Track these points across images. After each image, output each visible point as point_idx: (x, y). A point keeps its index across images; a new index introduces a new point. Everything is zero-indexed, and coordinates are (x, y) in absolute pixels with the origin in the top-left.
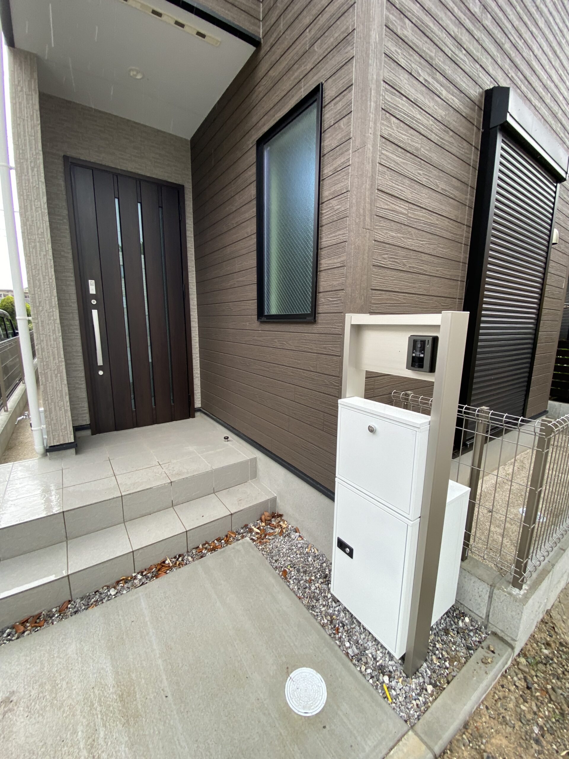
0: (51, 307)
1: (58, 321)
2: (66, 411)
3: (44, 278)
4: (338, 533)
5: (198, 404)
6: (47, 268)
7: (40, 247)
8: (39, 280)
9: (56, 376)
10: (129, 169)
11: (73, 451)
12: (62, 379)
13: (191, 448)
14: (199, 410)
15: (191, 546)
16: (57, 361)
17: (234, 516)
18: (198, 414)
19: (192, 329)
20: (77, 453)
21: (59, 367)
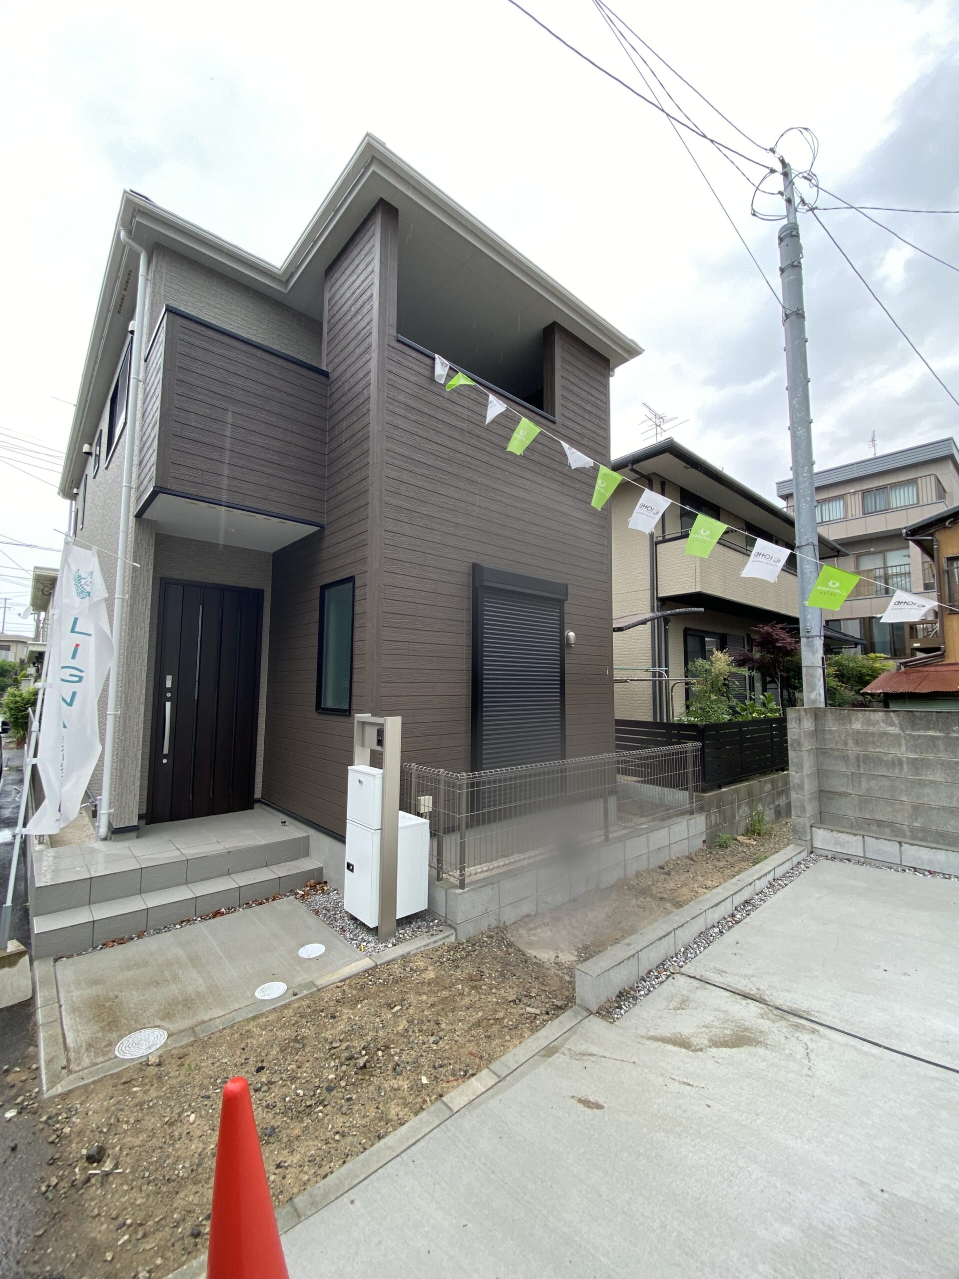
0: (139, 703)
1: (142, 715)
2: (135, 795)
3: (137, 681)
4: (348, 859)
5: (258, 794)
6: (141, 673)
7: (139, 657)
8: (133, 683)
9: (132, 763)
10: (216, 582)
11: (135, 834)
12: (137, 765)
13: (247, 832)
14: (258, 801)
15: (242, 902)
16: (135, 750)
17: (282, 879)
18: (257, 805)
19: (259, 716)
20: (137, 837)
21: (136, 755)
